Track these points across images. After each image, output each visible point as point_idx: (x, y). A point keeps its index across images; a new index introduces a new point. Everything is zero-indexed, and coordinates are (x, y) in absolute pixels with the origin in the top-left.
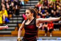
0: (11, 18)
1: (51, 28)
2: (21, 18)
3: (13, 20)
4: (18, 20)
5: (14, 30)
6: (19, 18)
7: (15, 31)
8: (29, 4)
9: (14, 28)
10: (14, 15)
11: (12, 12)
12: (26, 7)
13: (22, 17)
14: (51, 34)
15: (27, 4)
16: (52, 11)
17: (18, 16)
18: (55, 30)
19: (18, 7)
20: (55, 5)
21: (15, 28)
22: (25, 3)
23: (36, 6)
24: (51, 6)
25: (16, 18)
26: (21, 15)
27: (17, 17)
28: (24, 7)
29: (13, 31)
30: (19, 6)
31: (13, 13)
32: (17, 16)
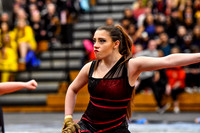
0: (46, 55)
1: (177, 85)
2: (79, 54)
3: (51, 59)
4: (67, 59)
5: (55, 91)
6: (72, 54)
7: (60, 94)
8: (106, 8)
9: (54, 85)
10: (57, 44)
11: (51, 34)
12: (96, 17)
13: (83, 49)
14: (177, 103)
15: (100, 8)
16: (182, 30)
17: (70, 46)
18: (189, 90)
19: (68, 17)
20: (189, 11)
21: (60, 87)
22: (90, 5)
23: (128, 13)
24: (176, 15)
25: (63, 54)
26: (77, 44)
27: (67, 50)
28: (87, 17)
29: (52, 96)
30: (73, 15)
31: (53, 37)
32: (65, 46)
